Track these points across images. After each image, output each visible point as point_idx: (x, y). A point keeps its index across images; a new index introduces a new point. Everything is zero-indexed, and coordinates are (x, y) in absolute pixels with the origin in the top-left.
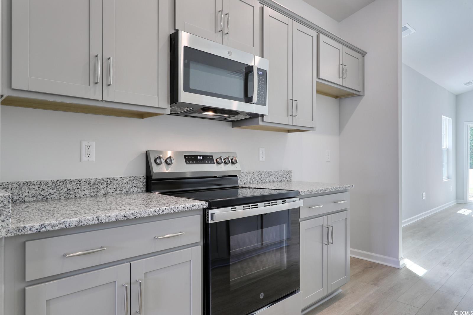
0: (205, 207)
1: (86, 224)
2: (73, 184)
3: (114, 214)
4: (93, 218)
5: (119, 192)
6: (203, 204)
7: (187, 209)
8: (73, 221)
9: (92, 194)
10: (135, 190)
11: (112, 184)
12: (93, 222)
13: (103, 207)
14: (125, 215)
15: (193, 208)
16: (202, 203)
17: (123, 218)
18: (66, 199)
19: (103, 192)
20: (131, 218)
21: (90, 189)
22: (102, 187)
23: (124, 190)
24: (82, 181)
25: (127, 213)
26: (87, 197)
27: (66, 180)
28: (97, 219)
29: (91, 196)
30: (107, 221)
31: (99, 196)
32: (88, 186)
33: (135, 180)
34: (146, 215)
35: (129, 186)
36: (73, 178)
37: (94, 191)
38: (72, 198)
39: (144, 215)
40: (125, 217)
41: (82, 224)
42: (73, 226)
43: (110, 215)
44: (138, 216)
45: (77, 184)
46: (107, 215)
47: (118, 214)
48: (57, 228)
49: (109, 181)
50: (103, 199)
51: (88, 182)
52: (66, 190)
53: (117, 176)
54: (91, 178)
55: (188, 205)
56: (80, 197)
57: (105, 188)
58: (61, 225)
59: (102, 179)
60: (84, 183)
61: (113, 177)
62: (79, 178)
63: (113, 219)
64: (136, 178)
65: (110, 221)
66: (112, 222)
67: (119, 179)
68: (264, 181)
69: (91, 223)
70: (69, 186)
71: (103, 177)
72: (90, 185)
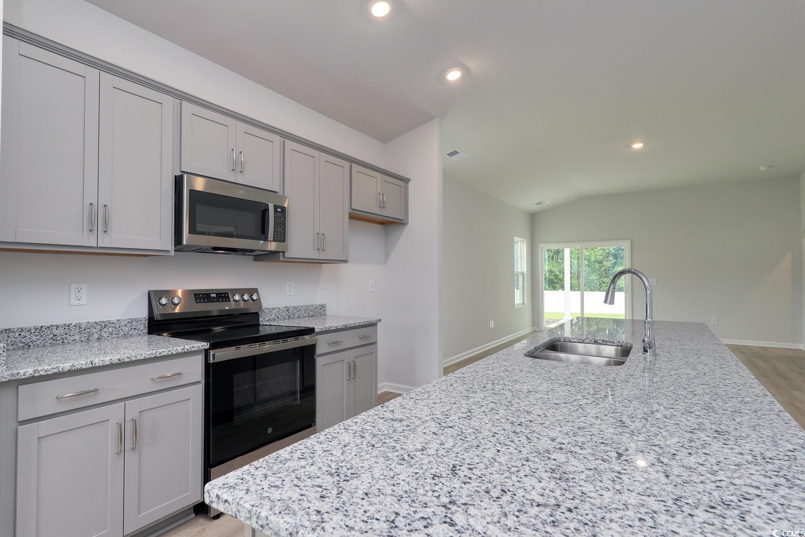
0: (206, 348)
1: (79, 368)
2: (60, 329)
3: (108, 358)
4: (87, 362)
5: (115, 336)
6: (205, 345)
7: (186, 351)
8: (67, 366)
9: (83, 339)
10: (135, 332)
11: (107, 328)
12: (87, 366)
13: (97, 352)
14: (120, 359)
15: (193, 349)
16: (203, 344)
17: (118, 361)
18: (52, 345)
19: (96, 336)
20: (126, 361)
21: (81, 333)
22: (95, 331)
23: (122, 334)
24: (71, 326)
25: (122, 356)
26: (78, 342)
27: (52, 326)
28: (90, 363)
29: (82, 341)
30: (101, 364)
31: (91, 340)
32: (78, 330)
33: (134, 323)
34: (142, 358)
35: (127, 328)
36: (60, 323)
37: (85, 335)
38: (59, 344)
39: (139, 357)
40: (120, 360)
41: (76, 368)
42: (66, 370)
43: (104, 359)
44: (134, 359)
45: (65, 329)
46: (101, 359)
47: (112, 358)
48: (50, 373)
49: (103, 324)
50: (96, 344)
51: (78, 326)
52: (52, 335)
53: (113, 319)
54: (81, 322)
55: (187, 347)
56: (69, 343)
57: (99, 332)
58: (54, 370)
59: (95, 323)
60: (74, 327)
61: (108, 320)
62: (68, 323)
63: (107, 363)
64: (136, 320)
65: (104, 364)
66: (107, 365)
67: (115, 322)
68: (291, 317)
69: (84, 367)
70: (55, 332)
71: (97, 321)
72: (81, 330)
